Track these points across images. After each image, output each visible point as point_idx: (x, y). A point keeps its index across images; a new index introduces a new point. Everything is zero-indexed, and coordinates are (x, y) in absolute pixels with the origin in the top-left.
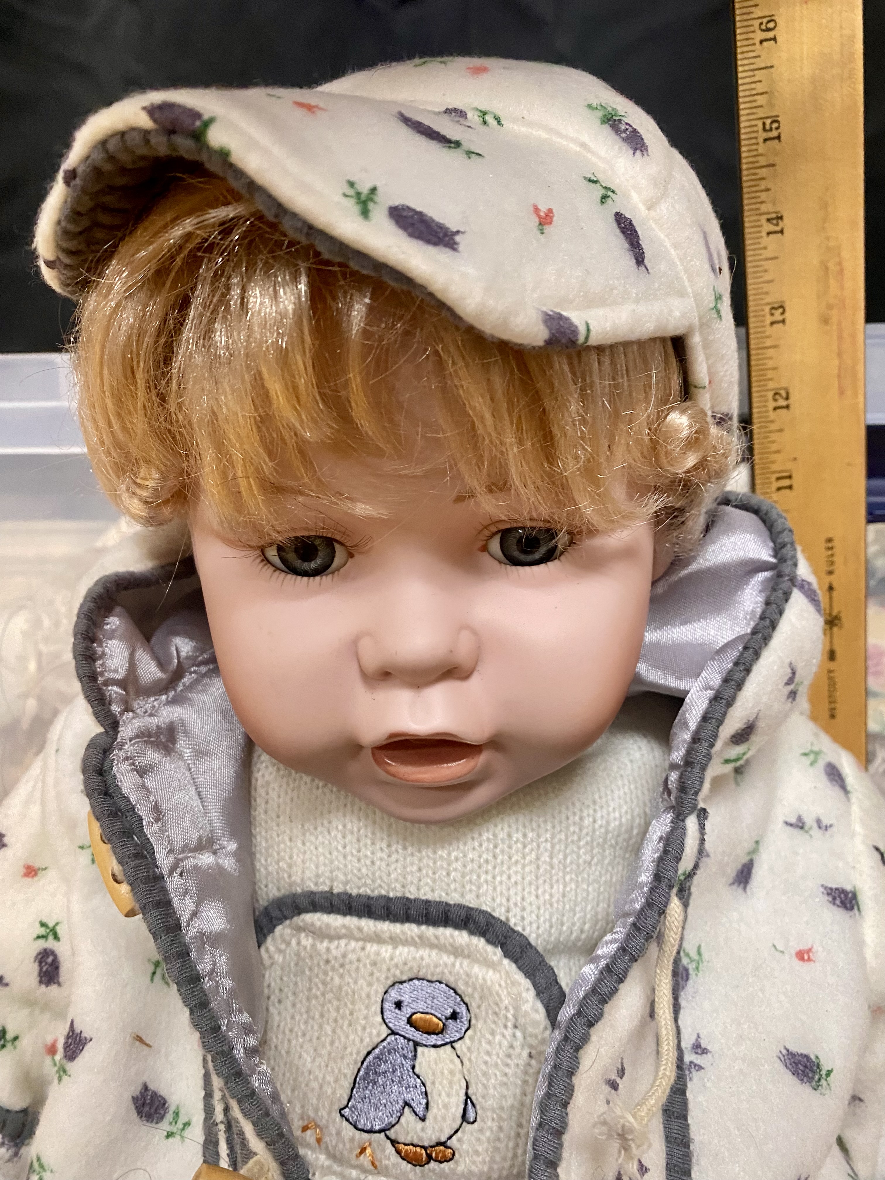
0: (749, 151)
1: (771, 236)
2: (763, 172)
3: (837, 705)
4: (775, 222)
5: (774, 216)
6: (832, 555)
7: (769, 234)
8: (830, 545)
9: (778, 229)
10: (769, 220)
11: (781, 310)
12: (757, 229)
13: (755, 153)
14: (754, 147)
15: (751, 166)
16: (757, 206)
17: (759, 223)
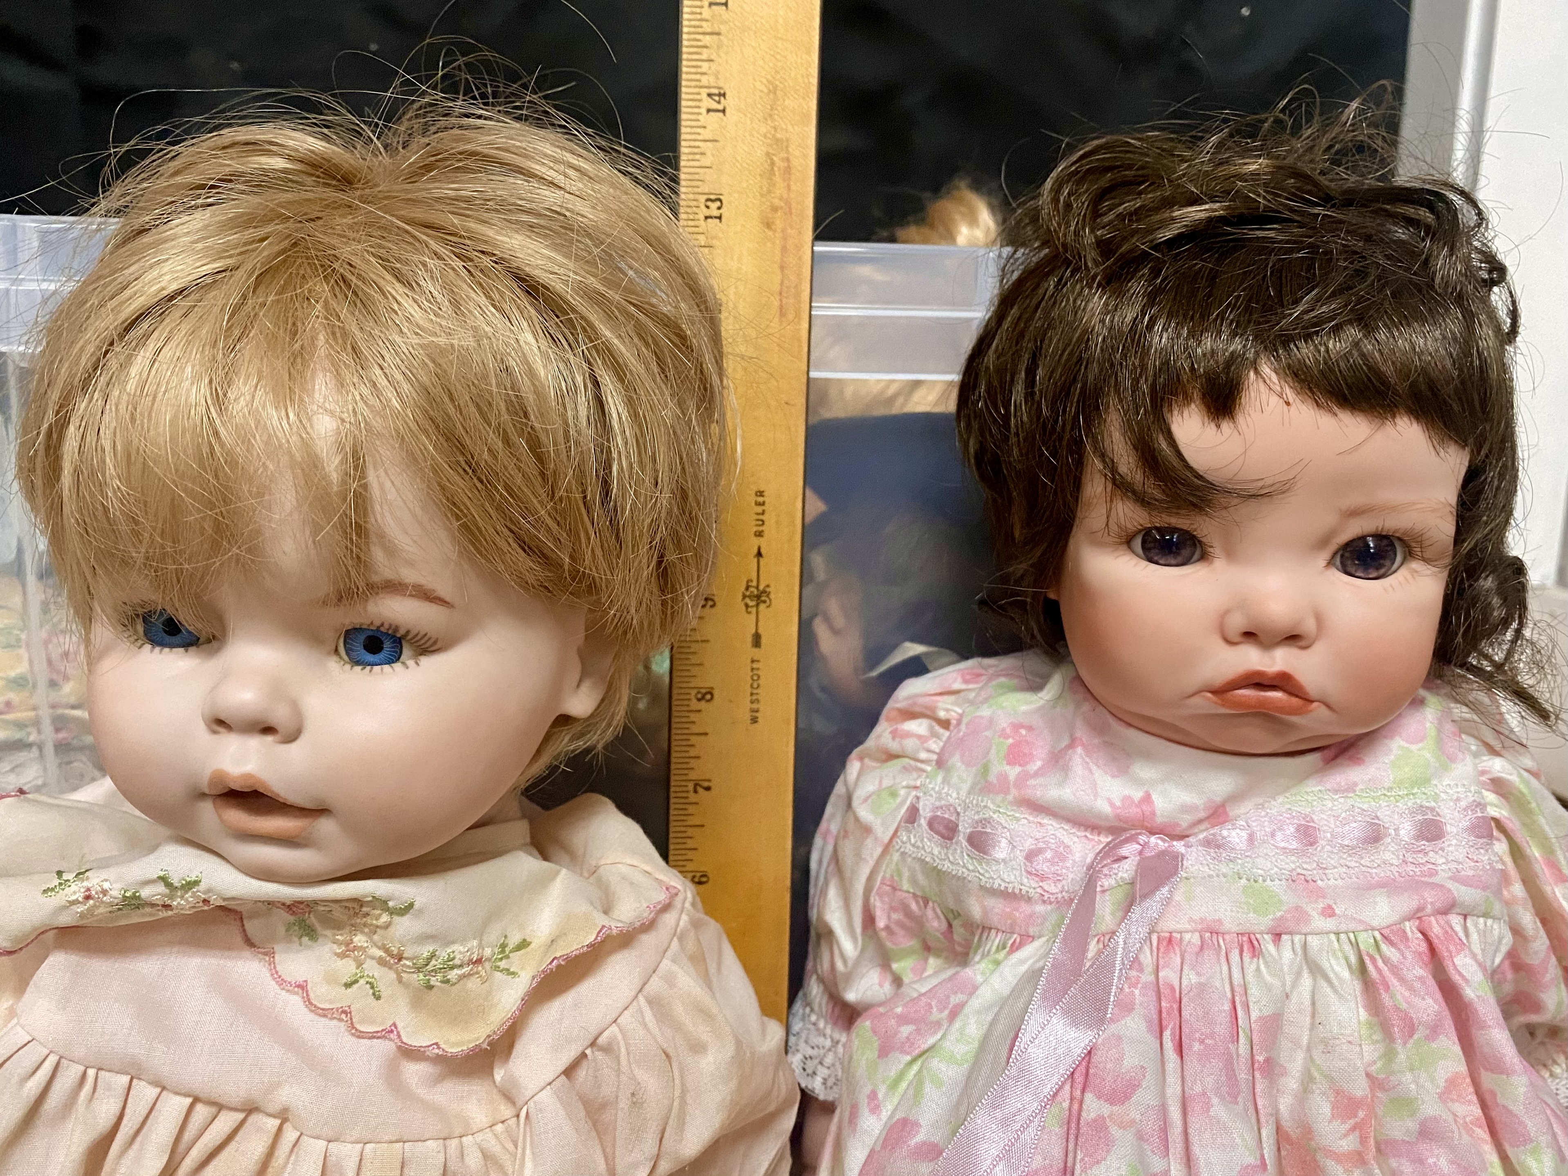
0: (693, 13)
1: (711, 114)
2: (707, 40)
3: (761, 706)
4: (717, 98)
5: (716, 91)
6: (763, 513)
7: (709, 111)
8: (761, 499)
9: (720, 107)
10: (710, 95)
11: (718, 204)
12: (697, 104)
13: (699, 17)
14: (698, 10)
15: (692, 30)
16: (698, 77)
17: (698, 97)
